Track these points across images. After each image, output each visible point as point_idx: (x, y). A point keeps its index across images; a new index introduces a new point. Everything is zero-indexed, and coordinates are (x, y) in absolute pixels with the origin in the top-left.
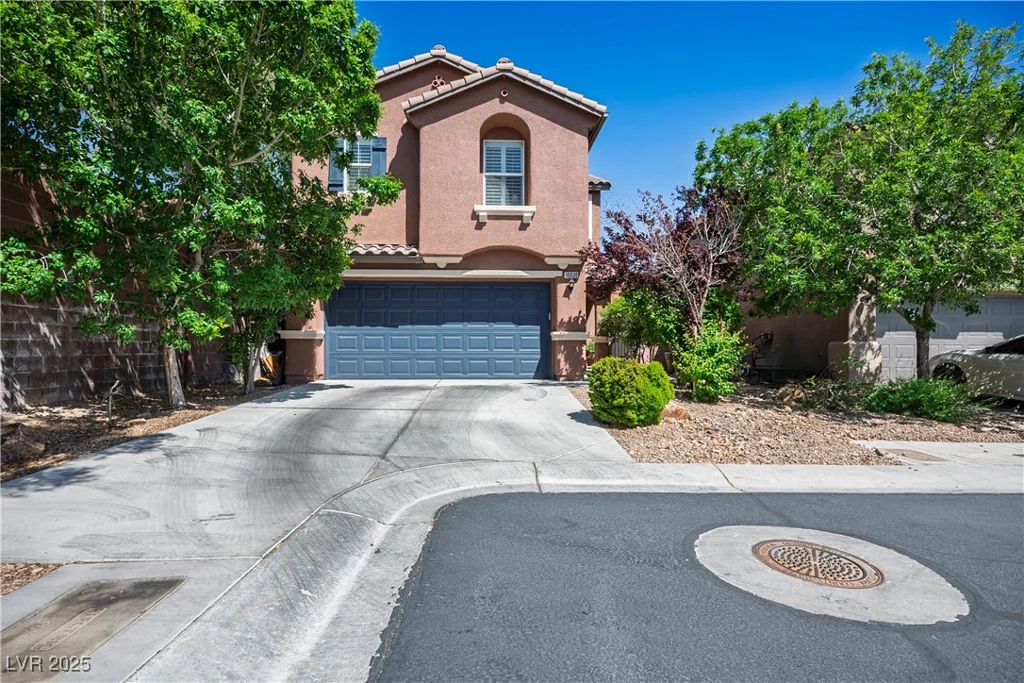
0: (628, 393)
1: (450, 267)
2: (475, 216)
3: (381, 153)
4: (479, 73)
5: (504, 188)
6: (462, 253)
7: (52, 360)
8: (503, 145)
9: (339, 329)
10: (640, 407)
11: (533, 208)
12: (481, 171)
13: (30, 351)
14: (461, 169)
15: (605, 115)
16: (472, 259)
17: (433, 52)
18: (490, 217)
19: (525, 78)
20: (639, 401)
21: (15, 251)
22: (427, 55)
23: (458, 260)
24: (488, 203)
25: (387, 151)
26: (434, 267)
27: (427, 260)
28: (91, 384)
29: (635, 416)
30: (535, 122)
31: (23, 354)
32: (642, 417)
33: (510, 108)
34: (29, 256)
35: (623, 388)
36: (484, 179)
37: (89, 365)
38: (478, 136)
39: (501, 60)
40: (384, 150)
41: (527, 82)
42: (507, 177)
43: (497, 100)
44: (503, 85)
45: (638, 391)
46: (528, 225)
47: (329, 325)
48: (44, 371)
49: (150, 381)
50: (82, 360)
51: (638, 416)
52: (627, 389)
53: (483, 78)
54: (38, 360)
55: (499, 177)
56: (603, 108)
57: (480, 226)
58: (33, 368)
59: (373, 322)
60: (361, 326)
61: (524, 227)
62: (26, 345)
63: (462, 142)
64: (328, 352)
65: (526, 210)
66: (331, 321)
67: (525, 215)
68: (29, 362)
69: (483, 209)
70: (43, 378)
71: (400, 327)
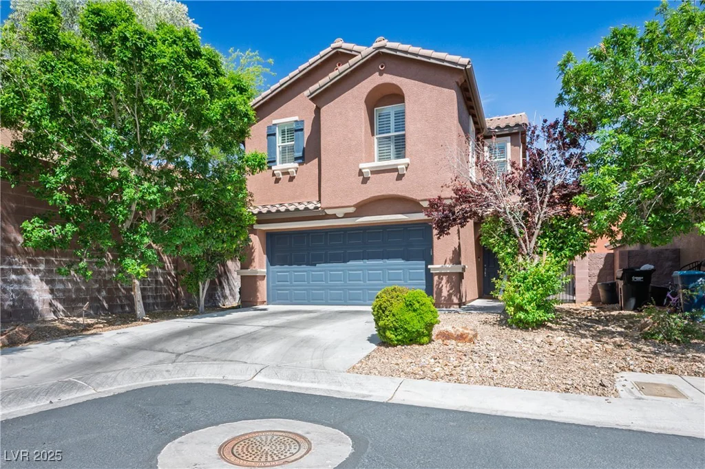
0: (387, 316)
1: (347, 216)
2: (361, 173)
3: (300, 133)
4: (365, 51)
5: (392, 147)
6: (352, 204)
7: (78, 290)
8: (391, 109)
9: (277, 268)
10: (396, 329)
11: (407, 160)
12: (373, 135)
13: (65, 285)
14: (350, 136)
15: (468, 67)
16: (364, 207)
17: (333, 45)
18: (373, 172)
19: (396, 50)
20: (395, 323)
21: (37, 225)
22: (329, 49)
23: (352, 210)
24: (380, 160)
25: (305, 130)
26: (334, 217)
27: (329, 212)
28: (106, 305)
29: (393, 336)
30: (408, 85)
31: (61, 287)
32: (399, 337)
33: (388, 78)
34: (44, 228)
35: (384, 312)
36: (376, 141)
37: (104, 293)
38: (363, 106)
39: (377, 39)
40: (302, 130)
41: (398, 54)
42: (396, 136)
43: (377, 73)
44: (381, 59)
45: (394, 315)
46: (404, 175)
47: (272, 265)
48: (74, 296)
49: (149, 304)
50: (99, 291)
51: (396, 336)
52: (387, 313)
53: (362, 59)
54: (69, 291)
55: (389, 137)
56: (464, 61)
57: (365, 180)
58: (67, 294)
59: (299, 262)
60: (291, 265)
61: (400, 177)
62: (61, 281)
63: (351, 114)
64: (271, 285)
65: (401, 163)
66: (272, 261)
67: (399, 167)
68: (64, 291)
69: (366, 166)
70: (74, 301)
71: (317, 265)
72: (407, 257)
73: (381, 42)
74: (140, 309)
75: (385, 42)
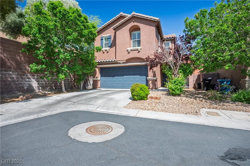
0: (135, 92)
1: (123, 63)
2: (127, 51)
3: (110, 39)
4: (129, 16)
5: (137, 43)
6: (125, 60)
7: (46, 84)
8: (136, 33)
9: (103, 78)
10: (137, 96)
11: (141, 47)
12: (131, 40)
13: (42, 82)
14: (125, 40)
15: (159, 20)
16: (128, 61)
17: (120, 14)
18: (131, 51)
19: (138, 16)
20: (137, 94)
21: (34, 65)
22: (119, 15)
23: (125, 61)
24: (133, 47)
25: (112, 38)
26: (120, 63)
27: (118, 62)
28: (54, 88)
30: (141, 26)
31: (41, 83)
32: (138, 98)
33: (135, 24)
34: (36, 66)
35: (134, 91)
36: (132, 41)
37: (53, 85)
38: (128, 31)
39: (133, 12)
40: (111, 38)
41: (139, 16)
42: (138, 40)
43: (133, 22)
44: (134, 18)
45: (137, 92)
46: (140, 51)
47: (102, 77)
48: (45, 85)
49: (66, 88)
50: (52, 84)
51: (137, 98)
52: (135, 91)
53: (128, 18)
54: (44, 84)
55: (136, 41)
57: (129, 53)
58: (43, 85)
59: (109, 76)
60: (107, 77)
61: (139, 52)
62: (41, 81)
63: (125, 34)
64: (101, 83)
65: (139, 48)
66: (102, 76)
67: (139, 49)
68: (42, 84)
69: (129, 49)
70: (45, 87)
71: (115, 77)
72: (141, 75)
73: (134, 13)
74: (64, 89)
75: (135, 13)
